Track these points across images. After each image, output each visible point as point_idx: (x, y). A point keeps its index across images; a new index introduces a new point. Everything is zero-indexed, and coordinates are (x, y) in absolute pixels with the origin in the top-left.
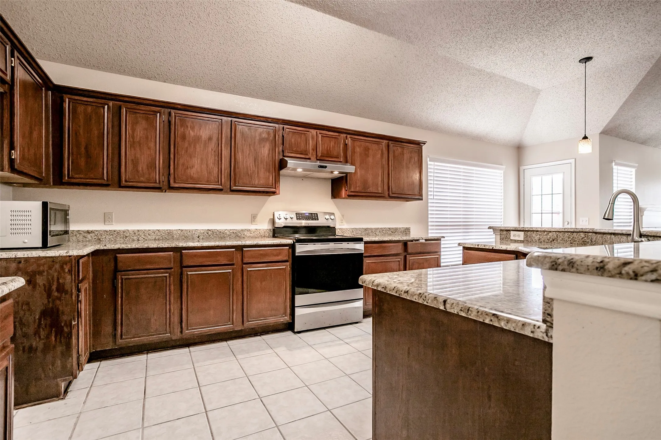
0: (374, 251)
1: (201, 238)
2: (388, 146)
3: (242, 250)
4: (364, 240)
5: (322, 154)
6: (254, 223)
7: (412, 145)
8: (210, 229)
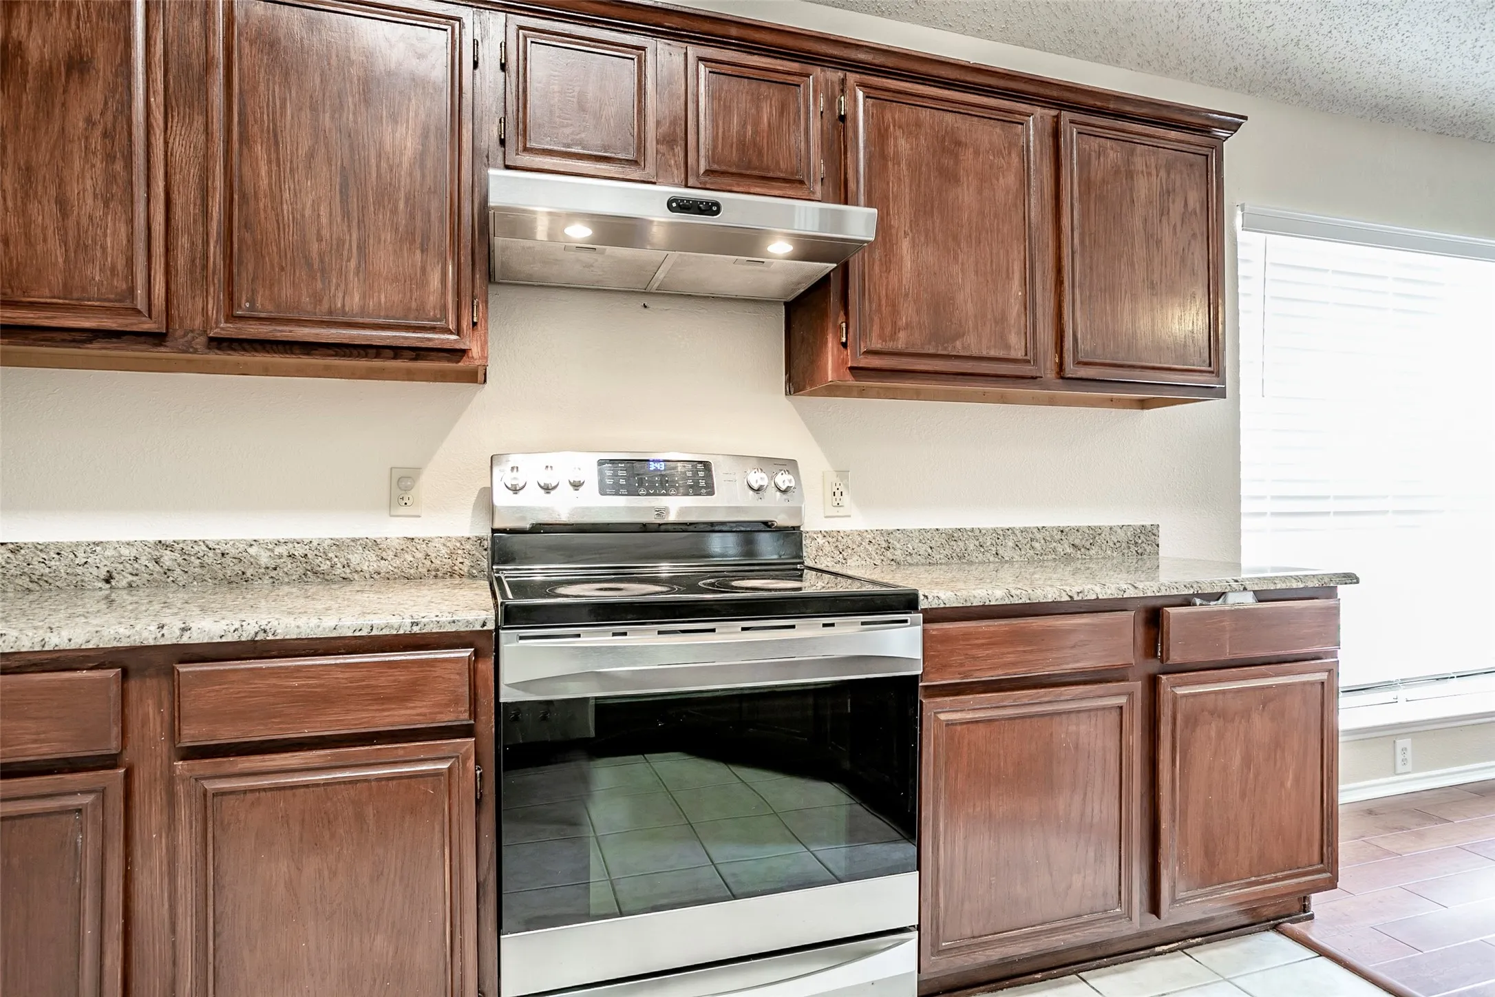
0: (975, 658)
1: (124, 583)
2: (1056, 134)
3: (171, 673)
4: (923, 604)
5: (712, 158)
6: (403, 510)
7: (1173, 134)
8: (168, 538)
